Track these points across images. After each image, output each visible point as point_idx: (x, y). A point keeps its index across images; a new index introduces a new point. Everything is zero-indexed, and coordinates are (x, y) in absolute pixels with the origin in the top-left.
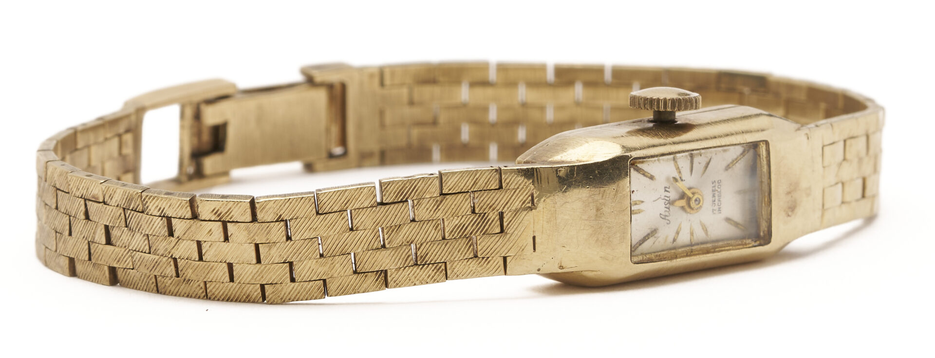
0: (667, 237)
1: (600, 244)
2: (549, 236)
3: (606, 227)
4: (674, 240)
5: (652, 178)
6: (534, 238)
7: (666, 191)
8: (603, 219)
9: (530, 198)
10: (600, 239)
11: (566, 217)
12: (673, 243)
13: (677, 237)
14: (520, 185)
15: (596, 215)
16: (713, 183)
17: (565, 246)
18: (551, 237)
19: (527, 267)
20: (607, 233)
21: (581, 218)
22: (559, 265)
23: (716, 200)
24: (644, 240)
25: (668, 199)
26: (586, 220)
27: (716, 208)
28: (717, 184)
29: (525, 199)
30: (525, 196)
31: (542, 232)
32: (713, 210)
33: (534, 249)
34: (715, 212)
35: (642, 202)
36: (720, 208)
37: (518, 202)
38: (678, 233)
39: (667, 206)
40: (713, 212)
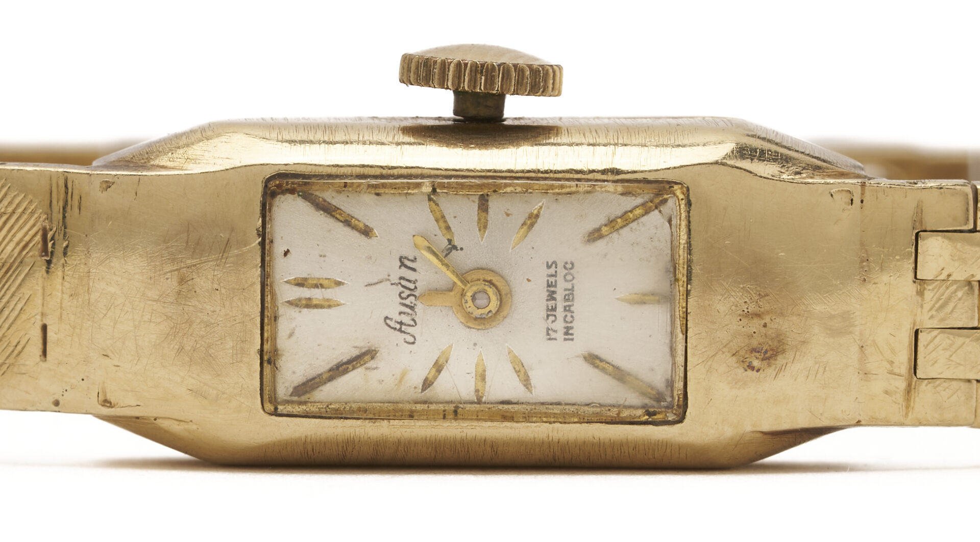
0: (403, 375)
1: (187, 359)
2: (74, 328)
3: (202, 321)
4: (427, 384)
5: (367, 232)
6: (44, 328)
7: (403, 265)
8: (194, 302)
9: (38, 238)
10: (188, 348)
11: (112, 289)
12: (423, 390)
13: (435, 378)
14: (18, 205)
15: (179, 293)
16: (549, 267)
17: (110, 354)
18: (78, 331)
19: (27, 393)
20: (203, 337)
21: (144, 294)
22: (101, 398)
23: (560, 309)
24: (339, 369)
25: (412, 286)
26: (157, 301)
27: (559, 325)
28: (561, 272)
29: (27, 238)
30: (27, 233)
31: (61, 318)
32: (548, 329)
33: (44, 353)
34: (553, 335)
35: (339, 284)
36: (568, 328)
37: (12, 245)
38: (438, 368)
39: (407, 302)
40: (548, 334)
